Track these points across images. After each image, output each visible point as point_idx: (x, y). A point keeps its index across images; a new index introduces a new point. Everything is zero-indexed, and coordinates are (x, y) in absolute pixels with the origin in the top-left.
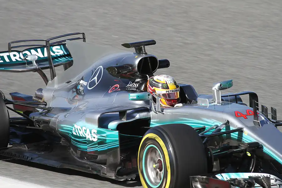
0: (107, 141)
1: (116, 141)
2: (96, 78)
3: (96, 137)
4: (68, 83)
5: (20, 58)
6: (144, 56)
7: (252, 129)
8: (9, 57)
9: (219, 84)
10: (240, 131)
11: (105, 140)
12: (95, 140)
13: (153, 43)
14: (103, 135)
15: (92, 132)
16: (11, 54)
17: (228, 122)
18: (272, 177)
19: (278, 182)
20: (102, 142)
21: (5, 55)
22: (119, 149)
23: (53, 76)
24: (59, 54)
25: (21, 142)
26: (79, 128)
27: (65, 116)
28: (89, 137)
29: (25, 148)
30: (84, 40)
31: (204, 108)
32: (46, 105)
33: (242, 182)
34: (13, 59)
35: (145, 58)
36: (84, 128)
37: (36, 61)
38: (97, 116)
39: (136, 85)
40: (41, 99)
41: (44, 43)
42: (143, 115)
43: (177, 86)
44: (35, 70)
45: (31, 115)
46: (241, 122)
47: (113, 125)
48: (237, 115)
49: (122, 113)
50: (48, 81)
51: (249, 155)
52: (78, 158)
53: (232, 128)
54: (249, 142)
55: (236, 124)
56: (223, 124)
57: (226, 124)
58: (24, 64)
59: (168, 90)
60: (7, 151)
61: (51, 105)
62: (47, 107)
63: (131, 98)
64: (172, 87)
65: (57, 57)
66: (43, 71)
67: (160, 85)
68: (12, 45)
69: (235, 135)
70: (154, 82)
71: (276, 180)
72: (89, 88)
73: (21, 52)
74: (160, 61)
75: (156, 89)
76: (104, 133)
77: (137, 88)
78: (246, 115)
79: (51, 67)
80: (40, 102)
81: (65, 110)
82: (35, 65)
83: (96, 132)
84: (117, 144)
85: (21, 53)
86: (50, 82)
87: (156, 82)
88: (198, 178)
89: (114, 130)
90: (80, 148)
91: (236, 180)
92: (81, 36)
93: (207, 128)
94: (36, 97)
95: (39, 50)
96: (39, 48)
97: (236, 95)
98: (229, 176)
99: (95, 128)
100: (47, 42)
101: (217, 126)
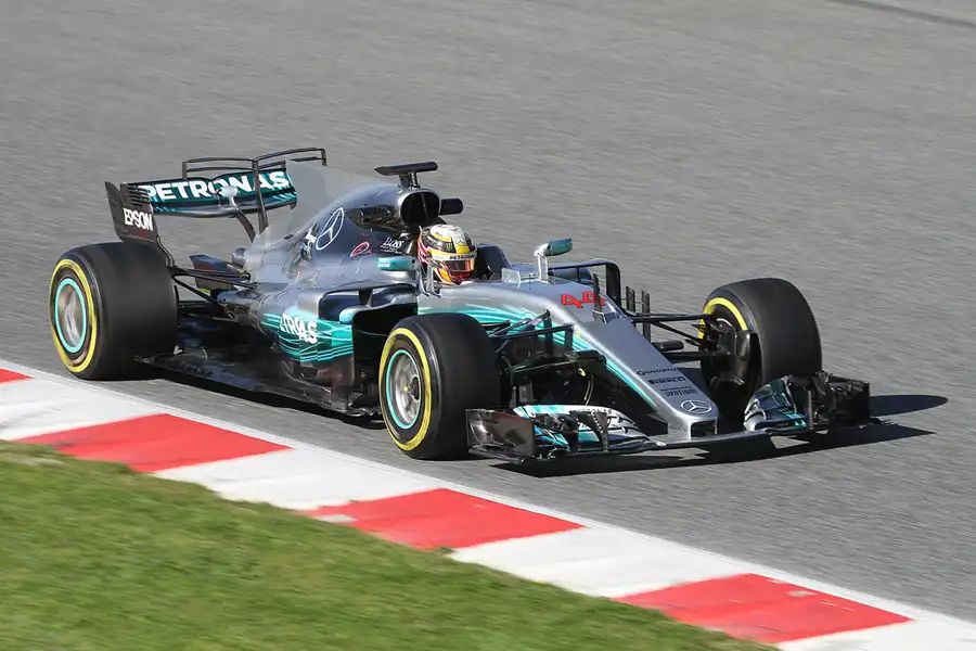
0: (333, 344)
1: (348, 343)
2: (331, 229)
3: (315, 335)
4: (287, 238)
5: (208, 191)
6: (414, 190)
7: (589, 327)
8: (187, 189)
9: (546, 246)
10: (568, 329)
11: (330, 341)
12: (314, 341)
13: (432, 167)
14: (326, 332)
15: (309, 328)
16: (193, 184)
17: (548, 313)
18: (614, 413)
19: (625, 423)
20: (324, 345)
21: (181, 186)
22: (353, 359)
23: (264, 225)
24: (280, 187)
25: (201, 345)
26: (289, 318)
27: (275, 297)
28: (302, 335)
29: (204, 355)
30: (324, 163)
31: (511, 288)
32: (249, 279)
33: (556, 420)
34: (196, 193)
35: (416, 195)
36: (297, 319)
37: (235, 198)
38: (319, 297)
39: (399, 244)
40: (241, 267)
41: (249, 165)
42: (403, 298)
43: (472, 249)
44: (233, 214)
45: (221, 297)
46: (571, 314)
47: (347, 314)
48: (565, 301)
49: (365, 294)
50: (254, 234)
51: (583, 374)
52: (291, 374)
53: (554, 325)
54: (583, 349)
55: (561, 316)
56: (539, 317)
57: (543, 317)
58: (216, 202)
59: (453, 255)
60: (172, 359)
61: (257, 277)
62: (251, 282)
63: (380, 266)
64: (461, 250)
65: (277, 192)
66: (247, 216)
67: (440, 244)
68: (189, 166)
69: (559, 337)
70: (430, 238)
71: (621, 420)
72: (318, 248)
73: (210, 180)
74: (444, 201)
75: (433, 252)
76: (329, 328)
77: (398, 250)
78: (581, 302)
79: (259, 211)
80: (238, 273)
81: (276, 287)
82: (234, 206)
83: (315, 326)
84: (350, 350)
85: (210, 183)
86: (257, 236)
87: (433, 237)
88: (481, 413)
89: (348, 324)
90: (292, 356)
91: (546, 418)
92: (318, 154)
93: (513, 322)
94: (233, 264)
95: (244, 178)
96: (243, 174)
97: (578, 267)
98: (538, 410)
99: (313, 318)
100: (255, 162)
101: (529, 320)
